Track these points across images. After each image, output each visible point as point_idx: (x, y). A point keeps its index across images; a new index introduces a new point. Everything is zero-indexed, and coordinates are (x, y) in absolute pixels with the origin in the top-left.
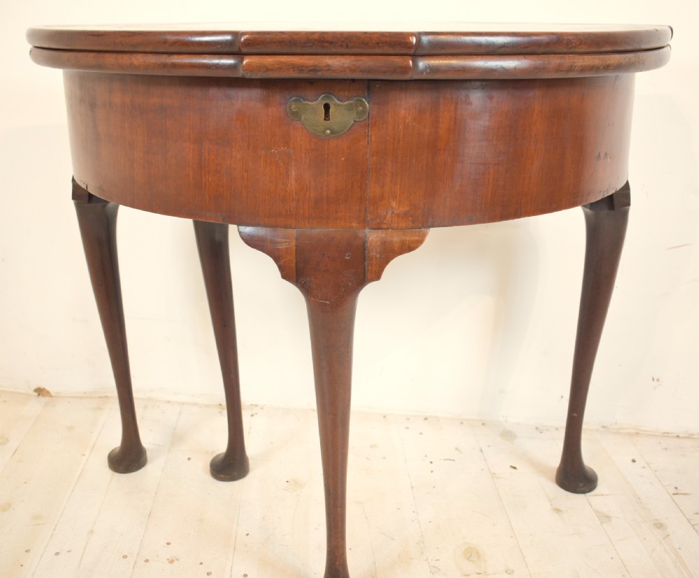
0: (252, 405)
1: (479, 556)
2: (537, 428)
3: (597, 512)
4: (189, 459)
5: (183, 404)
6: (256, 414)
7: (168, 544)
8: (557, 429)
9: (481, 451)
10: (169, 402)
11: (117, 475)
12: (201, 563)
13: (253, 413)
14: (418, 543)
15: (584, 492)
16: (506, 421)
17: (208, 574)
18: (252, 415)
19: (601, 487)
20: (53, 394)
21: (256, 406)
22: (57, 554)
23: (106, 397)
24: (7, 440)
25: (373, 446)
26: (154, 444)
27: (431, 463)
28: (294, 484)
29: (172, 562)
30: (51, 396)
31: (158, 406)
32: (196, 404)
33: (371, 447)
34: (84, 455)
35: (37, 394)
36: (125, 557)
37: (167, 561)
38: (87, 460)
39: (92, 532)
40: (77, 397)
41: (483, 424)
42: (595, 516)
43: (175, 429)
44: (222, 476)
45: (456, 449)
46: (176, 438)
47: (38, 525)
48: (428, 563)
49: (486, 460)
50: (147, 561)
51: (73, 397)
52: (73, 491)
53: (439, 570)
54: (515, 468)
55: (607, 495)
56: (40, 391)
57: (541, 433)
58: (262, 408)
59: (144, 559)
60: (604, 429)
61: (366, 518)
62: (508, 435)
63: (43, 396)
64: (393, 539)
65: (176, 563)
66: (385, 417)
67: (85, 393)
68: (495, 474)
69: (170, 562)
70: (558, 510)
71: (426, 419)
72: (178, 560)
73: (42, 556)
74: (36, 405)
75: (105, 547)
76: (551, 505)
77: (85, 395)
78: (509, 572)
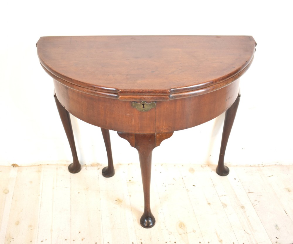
0: (97, 164)
1: (184, 226)
4: (79, 193)
7: (80, 232)
9: (183, 179)
13: (98, 167)
14: (164, 223)
18: (98, 169)
20: (19, 166)
21: (99, 164)
22: (42, 241)
23: (40, 165)
24: (8, 191)
27: (165, 186)
28: (119, 201)
34: (39, 195)
36: (66, 240)
37: (81, 240)
38: (41, 197)
39: (52, 230)
40: (29, 166)
42: (222, 205)
45: (174, 179)
47: (32, 229)
48: (168, 230)
49: (184, 183)
50: (74, 240)
52: (40, 212)
53: (172, 233)
54: (195, 186)
55: (226, 195)
56: (14, 165)
57: (203, 168)
58: (101, 165)
62: (192, 170)
63: (16, 167)
65: (84, 240)
71: (162, 165)
72: (84, 239)
75: (58, 236)
76: (207, 202)
77: (32, 165)
78: (194, 231)
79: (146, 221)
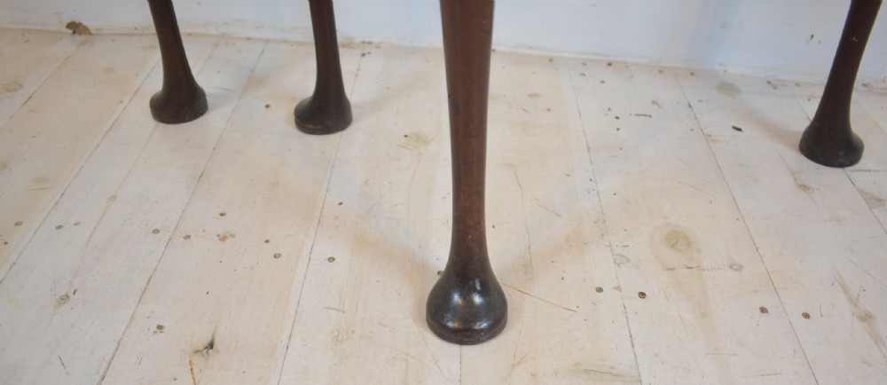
0: (364, 42)
1: (689, 243)
2: (769, 83)
3: (862, 192)
4: (267, 106)
5: (269, 41)
6: (369, 53)
7: (222, 215)
8: (797, 85)
9: (690, 106)
10: (249, 39)
11: (162, 126)
12: (267, 241)
13: (366, 51)
14: (595, 222)
15: (842, 165)
16: (725, 71)
17: (275, 257)
18: (363, 55)
19: (866, 160)
20: (93, 32)
21: (370, 43)
22: (59, 227)
24: (21, 85)
25: (533, 95)
26: (220, 88)
27: (617, 118)
28: (416, 139)
29: (223, 239)
30: (90, 34)
31: (234, 44)
32: (286, 41)
33: (530, 96)
34: (122, 102)
35: (70, 31)
36: (156, 231)
37: (217, 238)
38: (125, 108)
39: (114, 198)
40: (125, 34)
41: (692, 74)
42: (860, 198)
43: (253, 71)
44: (311, 127)
45: (654, 102)
46: (253, 81)
47: (40, 189)
48: (612, 250)
49: (696, 118)
50: (188, 237)
51: (121, 35)
52: (98, 146)
53: (628, 260)
54: (739, 130)
55: (875, 171)
56: (75, 28)
57: (775, 88)
58: (378, 47)
59: (184, 235)
60: (864, 88)
61: (520, 186)
62: (728, 88)
63: (80, 34)
64: (559, 216)
65: (230, 240)
66: (551, 60)
67: (136, 29)
68: (710, 136)
69: (220, 240)
70: (805, 187)
71: (610, 64)
72: (233, 236)
73: (37, 230)
74: (68, 45)
75: (130, 218)
76: (795, 180)
77: (136, 32)
78: (736, 267)
79: (457, 298)
